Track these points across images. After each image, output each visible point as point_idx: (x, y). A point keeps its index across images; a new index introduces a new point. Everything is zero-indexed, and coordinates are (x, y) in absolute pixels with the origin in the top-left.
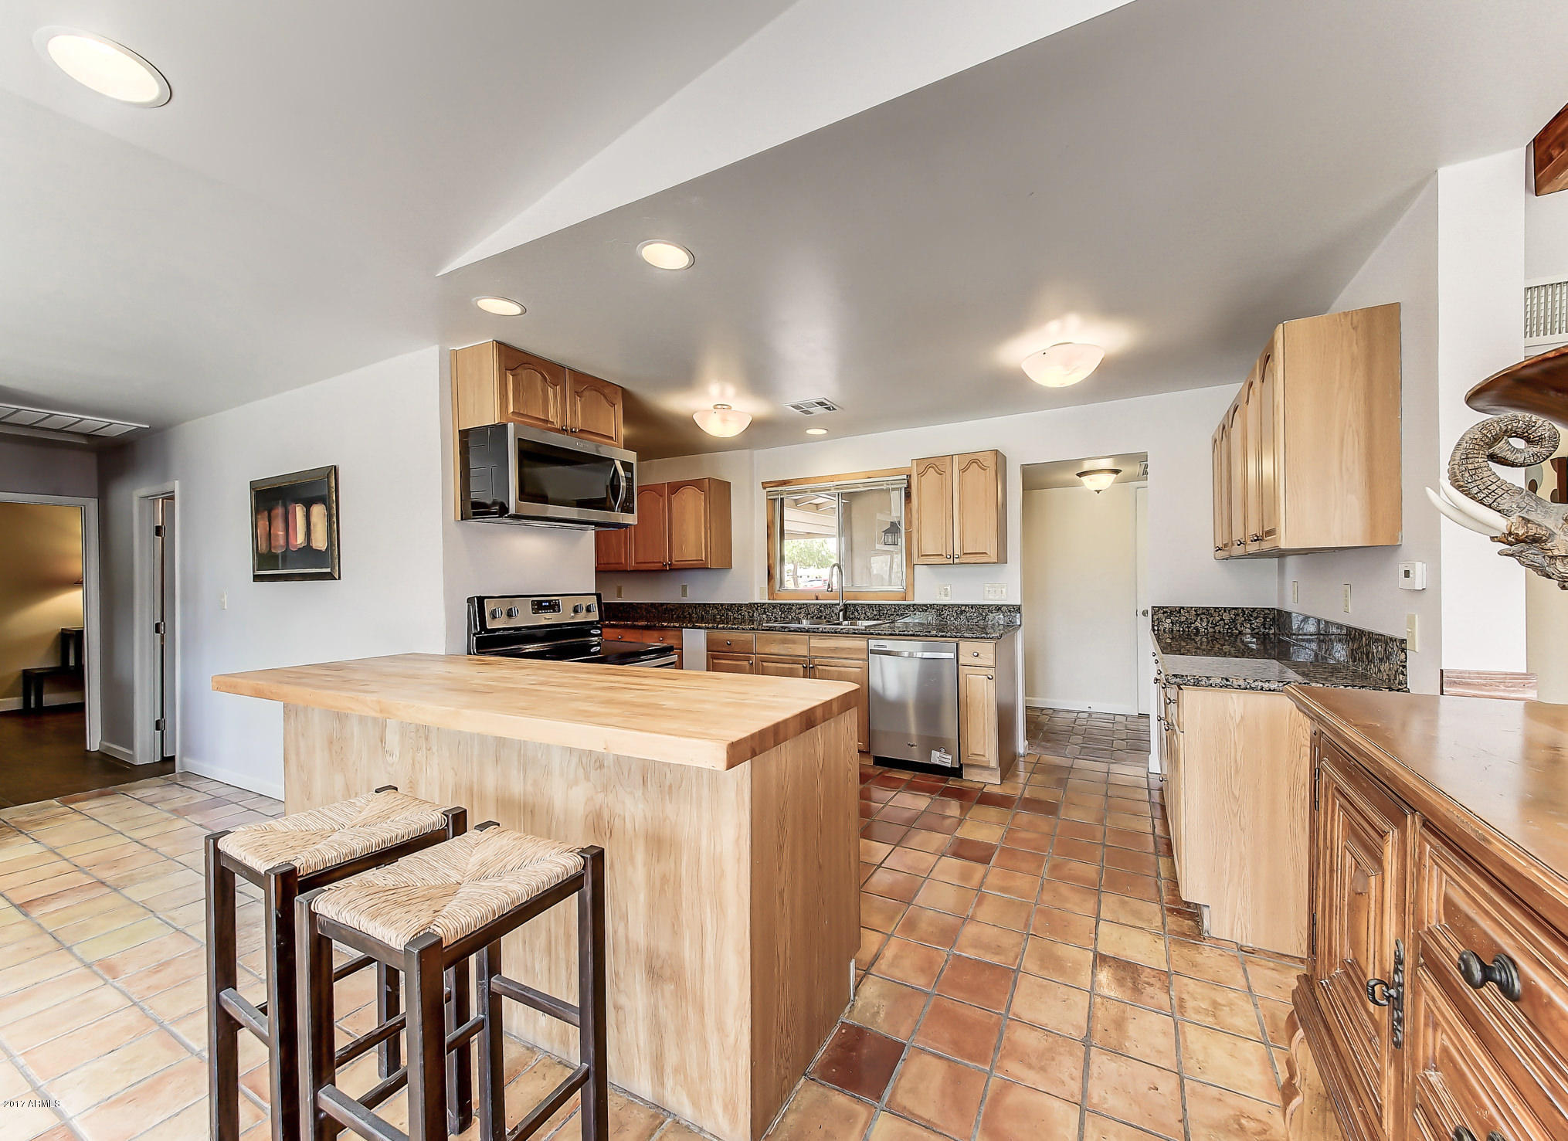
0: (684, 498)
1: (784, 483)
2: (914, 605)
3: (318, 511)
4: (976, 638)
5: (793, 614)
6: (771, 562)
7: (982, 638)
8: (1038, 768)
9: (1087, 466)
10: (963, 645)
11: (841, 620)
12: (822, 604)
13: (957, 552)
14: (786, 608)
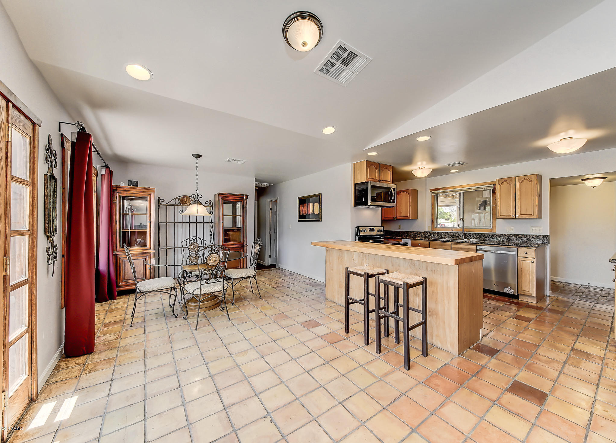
0: (402, 196)
1: (439, 189)
2: (496, 234)
3: (316, 205)
4: (526, 247)
5: (442, 236)
6: (433, 217)
7: (529, 247)
8: (555, 300)
9: (586, 177)
10: (519, 249)
11: (463, 239)
12: (454, 233)
13: (517, 213)
14: (440, 234)
